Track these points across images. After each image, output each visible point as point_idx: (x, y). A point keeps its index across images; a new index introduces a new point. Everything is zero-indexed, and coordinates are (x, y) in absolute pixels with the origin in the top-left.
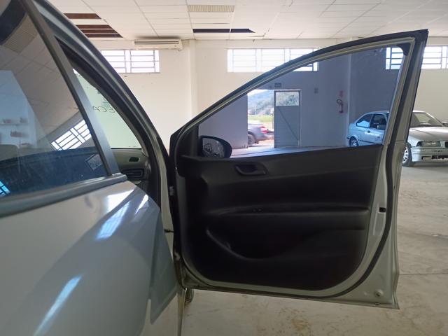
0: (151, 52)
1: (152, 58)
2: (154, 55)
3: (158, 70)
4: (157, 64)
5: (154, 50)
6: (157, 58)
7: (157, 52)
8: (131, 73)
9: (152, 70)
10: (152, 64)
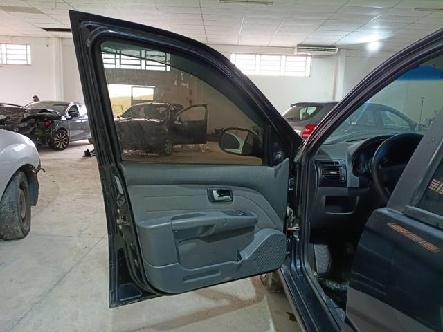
0: (24, 47)
1: (24, 52)
2: (26, 50)
3: (29, 63)
4: (29, 57)
5: (26, 45)
6: (29, 52)
7: (29, 47)
8: (7, 64)
9: (25, 63)
10: (24, 57)
